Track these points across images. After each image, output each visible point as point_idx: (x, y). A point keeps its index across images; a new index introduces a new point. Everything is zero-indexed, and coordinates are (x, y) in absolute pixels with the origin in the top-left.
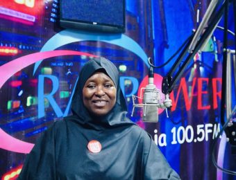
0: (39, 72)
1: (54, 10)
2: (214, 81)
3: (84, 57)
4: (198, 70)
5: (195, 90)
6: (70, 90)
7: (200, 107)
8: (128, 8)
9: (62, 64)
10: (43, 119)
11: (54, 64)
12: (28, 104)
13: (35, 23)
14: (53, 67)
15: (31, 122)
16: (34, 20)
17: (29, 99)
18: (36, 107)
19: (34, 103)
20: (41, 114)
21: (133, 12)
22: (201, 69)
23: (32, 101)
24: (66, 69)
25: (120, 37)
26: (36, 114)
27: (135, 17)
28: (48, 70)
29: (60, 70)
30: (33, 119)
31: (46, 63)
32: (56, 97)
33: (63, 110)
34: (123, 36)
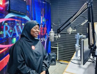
0: (4, 24)
1: (8, 7)
2: (44, 28)
3: (16, 21)
4: (42, 26)
5: (41, 30)
6: (13, 30)
7: (42, 34)
8: (27, 9)
9: (10, 22)
10: (5, 38)
11: (8, 22)
12: (1, 34)
13: (3, 10)
14: (8, 23)
15: (2, 39)
16: (2, 9)
17: (1, 32)
18: (3, 34)
19: (3, 33)
20: (5, 36)
21: (28, 10)
22: (42, 25)
23: (2, 33)
24: (11, 24)
25: (25, 16)
26: (3, 36)
27: (29, 11)
28: (6, 24)
29: (10, 24)
30: (2, 38)
31: (6, 22)
32: (9, 31)
33: (11, 35)
34: (26, 16)
